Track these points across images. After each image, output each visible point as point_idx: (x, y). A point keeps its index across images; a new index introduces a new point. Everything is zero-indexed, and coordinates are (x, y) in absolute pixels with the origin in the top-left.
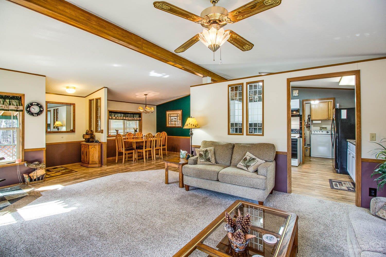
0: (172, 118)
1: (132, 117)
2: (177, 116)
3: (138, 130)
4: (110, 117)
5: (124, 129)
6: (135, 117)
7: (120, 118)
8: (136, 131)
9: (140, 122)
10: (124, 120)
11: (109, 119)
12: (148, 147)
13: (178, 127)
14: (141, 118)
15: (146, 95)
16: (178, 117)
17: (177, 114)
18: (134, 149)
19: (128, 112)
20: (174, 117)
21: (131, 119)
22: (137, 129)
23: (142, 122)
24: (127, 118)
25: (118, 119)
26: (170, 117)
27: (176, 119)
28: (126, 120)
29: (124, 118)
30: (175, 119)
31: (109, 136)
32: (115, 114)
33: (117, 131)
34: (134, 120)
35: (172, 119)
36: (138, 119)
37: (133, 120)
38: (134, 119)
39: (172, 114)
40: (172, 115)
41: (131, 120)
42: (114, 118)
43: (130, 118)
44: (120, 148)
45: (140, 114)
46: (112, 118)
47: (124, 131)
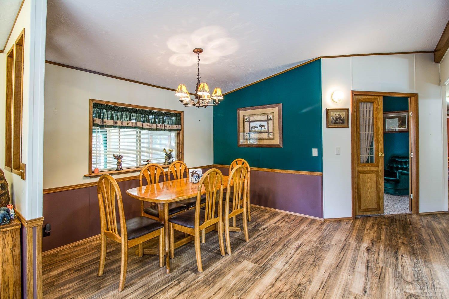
0: (252, 124)
1: (159, 123)
2: (268, 120)
3: (173, 154)
4: (98, 121)
5: (139, 151)
6: (166, 123)
7: (128, 124)
8: (169, 156)
9: (179, 134)
10: (140, 128)
11: (94, 125)
12: (210, 216)
13: (270, 147)
14: (180, 125)
15: (198, 51)
16: (271, 122)
17: (268, 114)
18: (163, 225)
19: (148, 108)
20: (259, 123)
21: (157, 126)
22: (172, 151)
23: (183, 136)
24: (145, 125)
25: (121, 127)
26: (247, 124)
27: (264, 126)
28: (144, 129)
29: (139, 124)
30: (261, 126)
31: (93, 172)
32: (113, 112)
33: (118, 158)
34: (165, 130)
35: (253, 127)
36: (175, 127)
37: (161, 130)
38: (165, 127)
39: (253, 115)
40: (252, 118)
41: (156, 130)
42: (111, 122)
43: (155, 125)
44: (111, 225)
45: (178, 117)
46: (103, 122)
47: (140, 158)
